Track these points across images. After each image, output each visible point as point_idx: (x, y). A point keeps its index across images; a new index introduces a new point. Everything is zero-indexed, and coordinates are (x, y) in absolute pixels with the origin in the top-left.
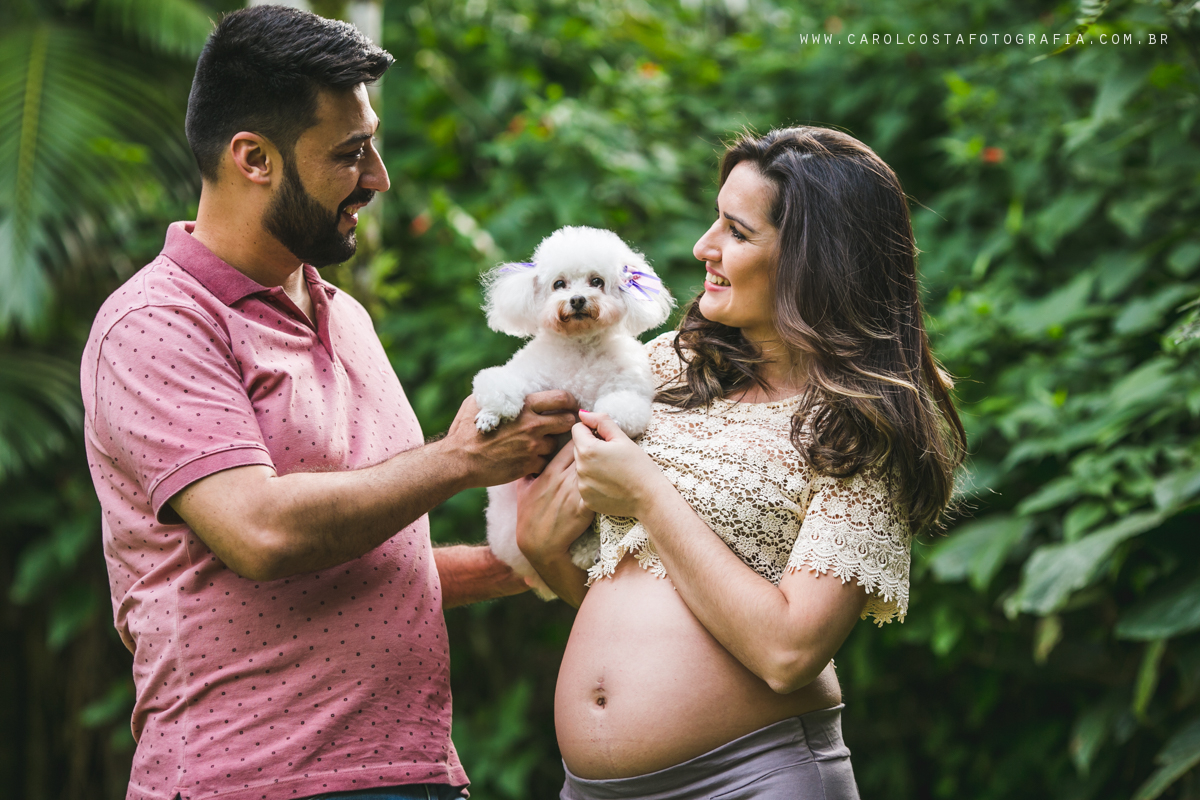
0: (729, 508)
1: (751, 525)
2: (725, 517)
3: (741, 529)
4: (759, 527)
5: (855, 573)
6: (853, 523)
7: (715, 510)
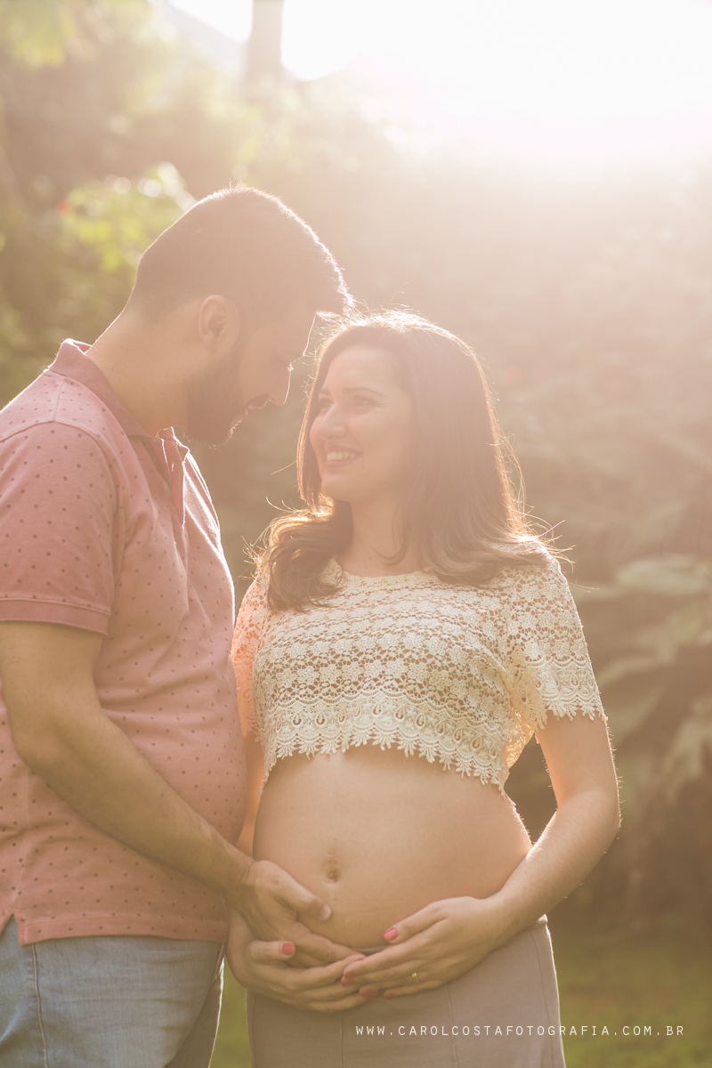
0: (442, 653)
1: (461, 668)
2: (440, 661)
3: (433, 663)
4: (468, 670)
5: (577, 706)
6: (559, 660)
7: (430, 656)
